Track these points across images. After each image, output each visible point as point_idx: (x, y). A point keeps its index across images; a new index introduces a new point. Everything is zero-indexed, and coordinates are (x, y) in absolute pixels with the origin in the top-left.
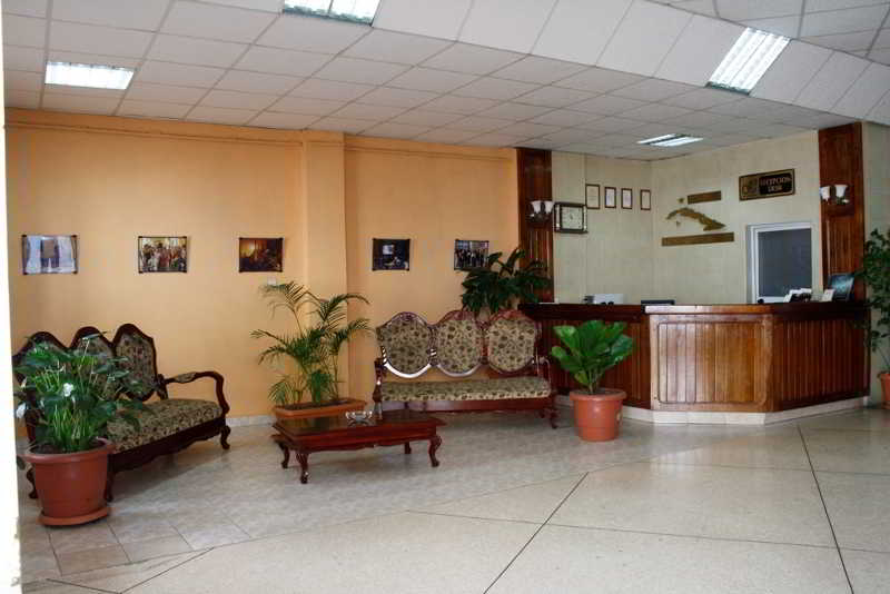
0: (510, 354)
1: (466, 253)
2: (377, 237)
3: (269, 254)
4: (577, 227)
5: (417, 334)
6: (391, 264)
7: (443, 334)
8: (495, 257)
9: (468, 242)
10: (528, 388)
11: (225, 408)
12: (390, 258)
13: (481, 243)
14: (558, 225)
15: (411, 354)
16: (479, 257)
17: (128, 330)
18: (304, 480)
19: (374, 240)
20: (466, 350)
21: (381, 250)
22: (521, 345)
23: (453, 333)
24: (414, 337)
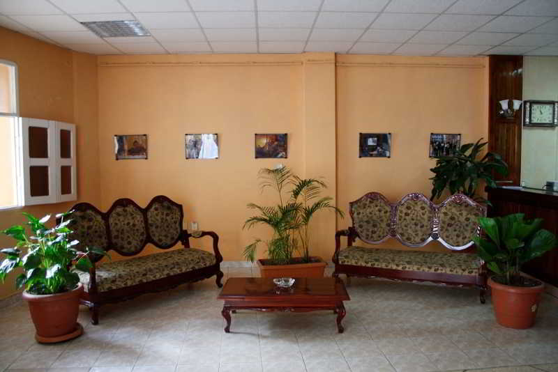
0: (456, 233)
1: (440, 144)
2: (364, 132)
3: (277, 145)
4: (547, 122)
5: (380, 211)
6: (375, 152)
7: (401, 212)
8: (466, 147)
9: (442, 135)
10: (460, 266)
11: (219, 258)
12: (373, 148)
13: (454, 136)
14: (527, 120)
15: (374, 226)
16: (452, 147)
17: (160, 200)
18: (227, 330)
19: (361, 134)
20: (419, 226)
21: (366, 142)
22: (467, 225)
23: (409, 212)
24: (377, 213)
